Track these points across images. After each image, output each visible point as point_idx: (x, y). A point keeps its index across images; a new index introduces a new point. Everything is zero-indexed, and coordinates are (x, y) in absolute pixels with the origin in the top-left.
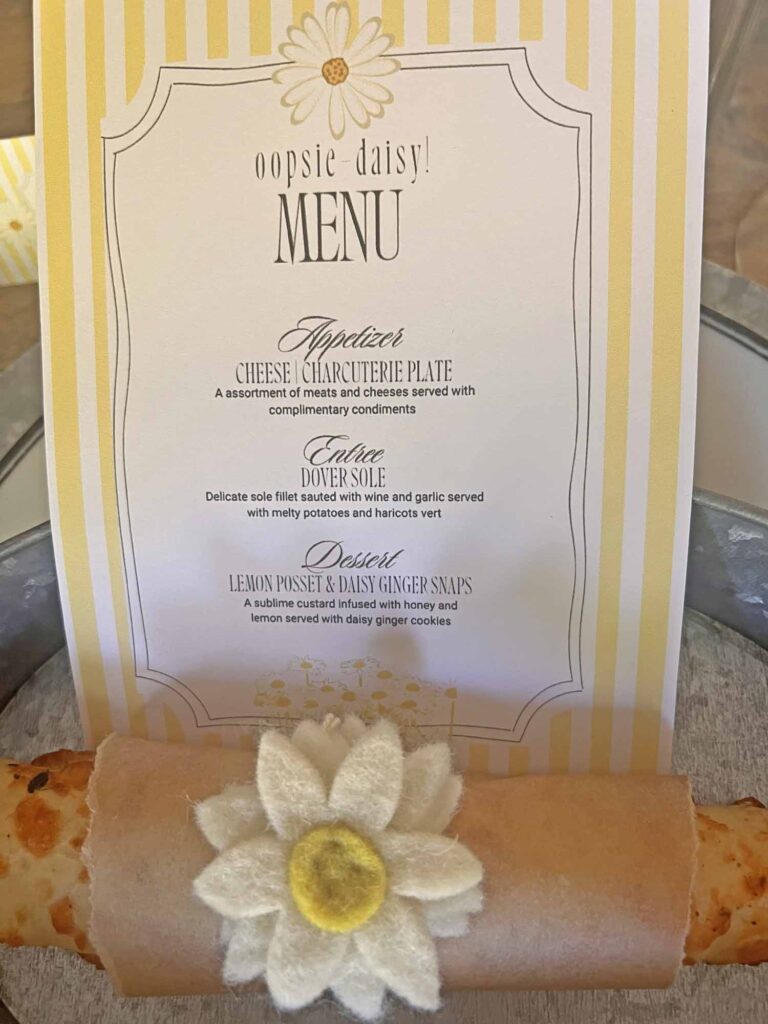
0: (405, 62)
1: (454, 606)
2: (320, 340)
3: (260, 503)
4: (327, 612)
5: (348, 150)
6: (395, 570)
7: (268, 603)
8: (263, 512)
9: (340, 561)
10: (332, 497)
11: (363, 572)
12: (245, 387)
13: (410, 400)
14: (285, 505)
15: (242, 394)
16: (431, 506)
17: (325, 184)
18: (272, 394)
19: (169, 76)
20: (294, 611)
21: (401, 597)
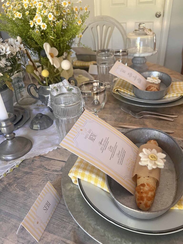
0: (83, 126)
5: (88, 133)
12: (102, 150)
15: (103, 151)
17: (89, 136)
18: (103, 149)
19: (74, 139)
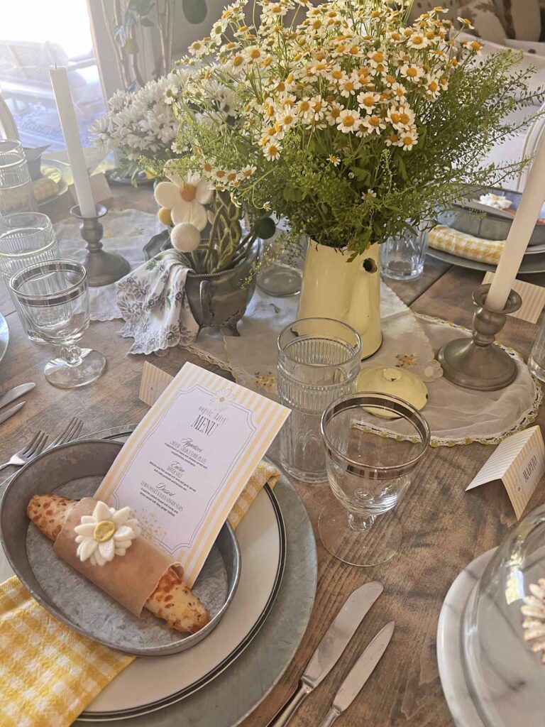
1: (177, 512)
2: (188, 444)
3: (158, 469)
4: (154, 500)
6: (172, 498)
7: (145, 491)
8: (157, 471)
9: (163, 490)
10: (170, 475)
11: (166, 495)
13: (195, 463)
14: (161, 472)
16: (185, 487)
20: (149, 496)
21: (169, 505)
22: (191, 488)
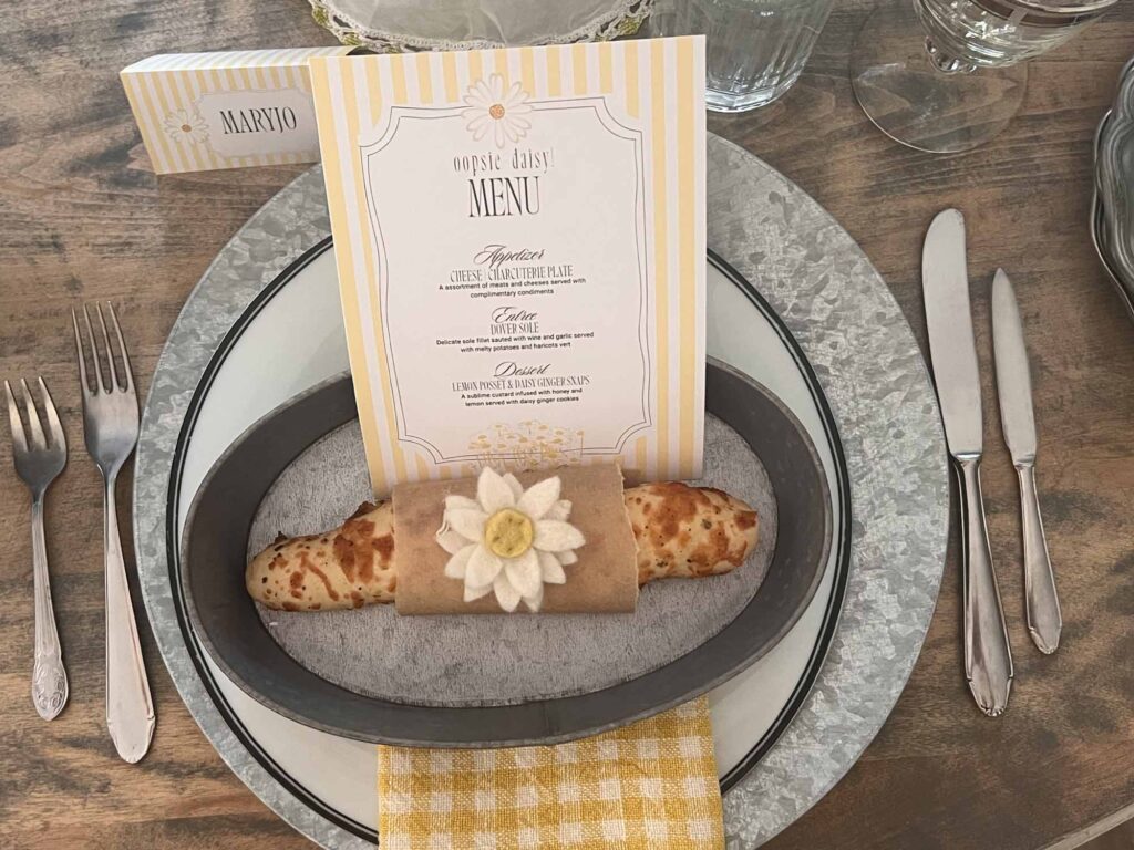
22: (577, 336)
